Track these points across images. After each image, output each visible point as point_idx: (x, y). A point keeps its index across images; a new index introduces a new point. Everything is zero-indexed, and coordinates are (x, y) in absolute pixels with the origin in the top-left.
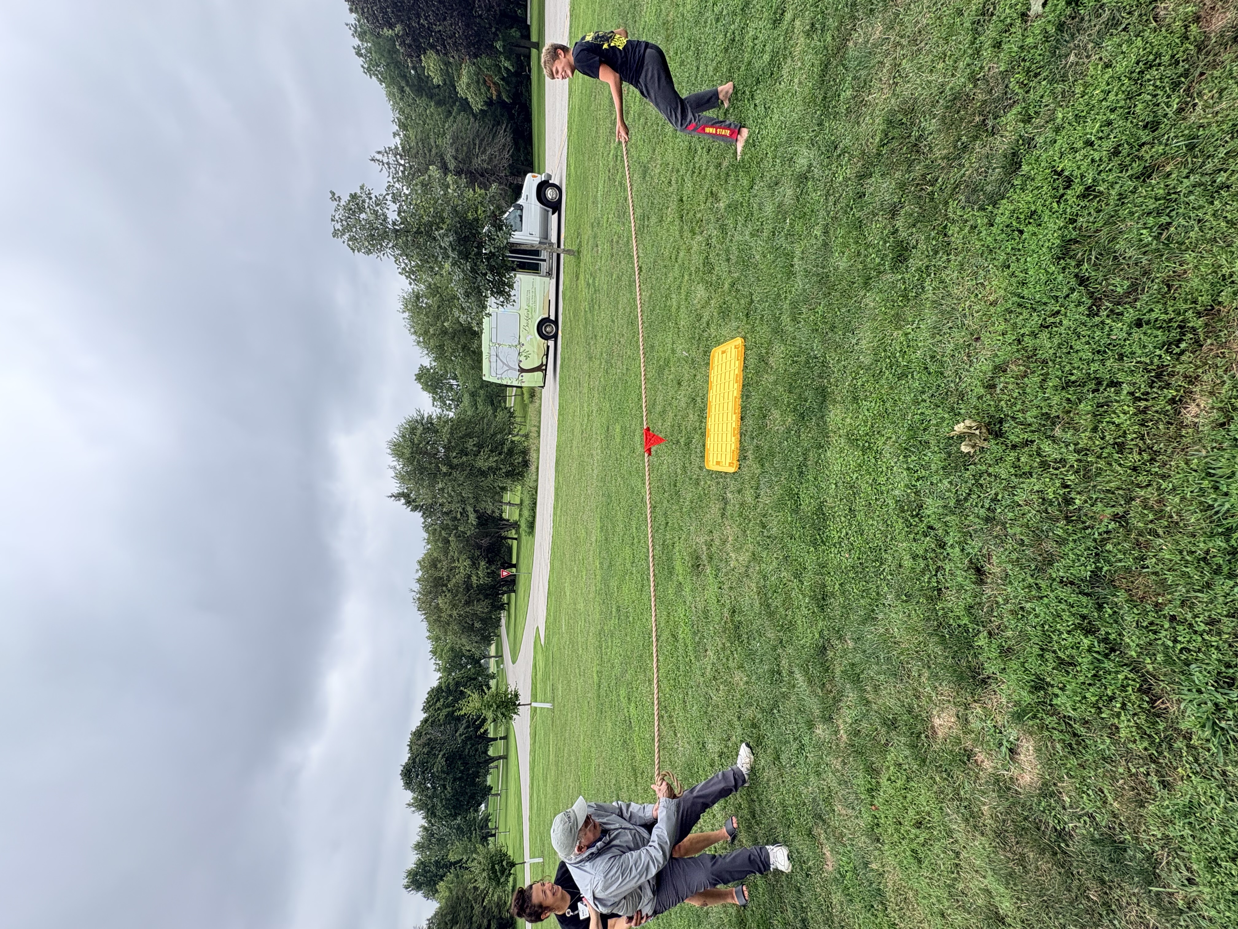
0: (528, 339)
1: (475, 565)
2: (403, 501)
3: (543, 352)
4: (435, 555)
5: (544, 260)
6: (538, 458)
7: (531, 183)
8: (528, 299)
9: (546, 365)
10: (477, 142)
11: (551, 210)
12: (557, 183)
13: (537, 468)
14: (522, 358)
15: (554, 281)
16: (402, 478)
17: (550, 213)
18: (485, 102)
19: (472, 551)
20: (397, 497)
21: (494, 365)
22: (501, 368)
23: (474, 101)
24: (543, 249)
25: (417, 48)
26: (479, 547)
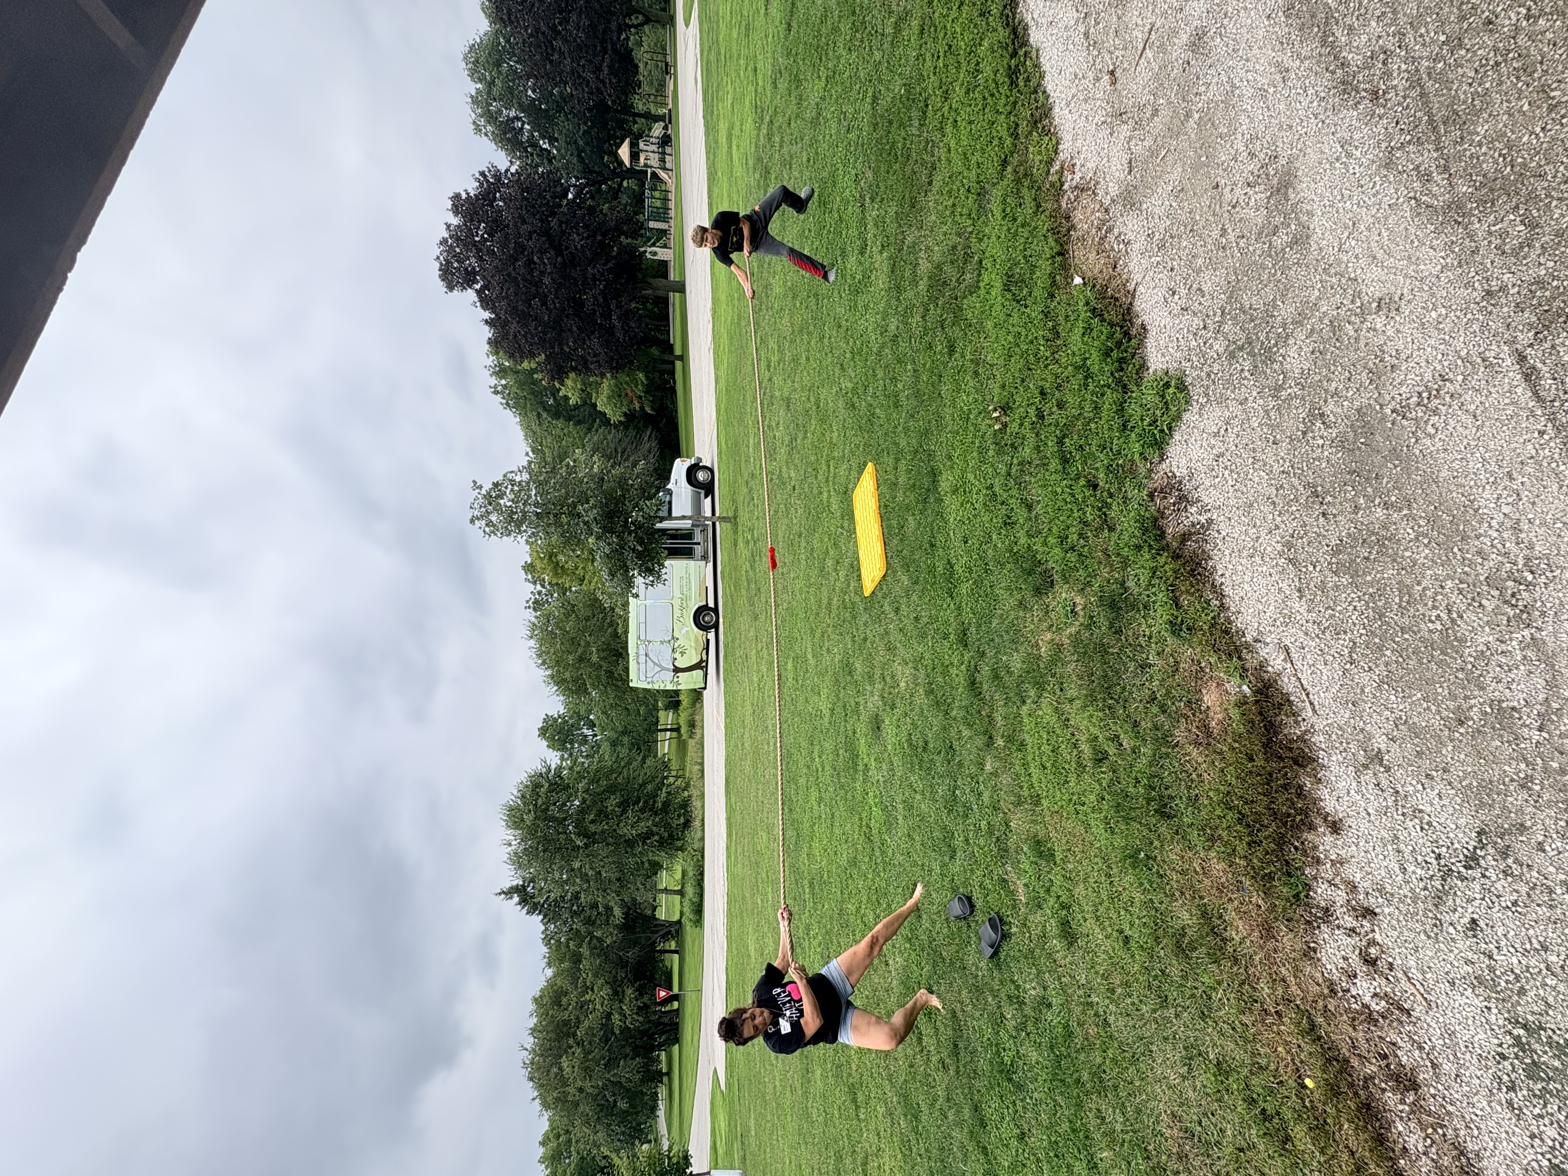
0: (683, 631)
1: (617, 995)
2: (516, 899)
3: (702, 646)
4: (559, 982)
5: (699, 544)
7: (680, 467)
8: (681, 587)
9: (707, 662)
10: (619, 450)
11: (703, 492)
12: (709, 465)
14: (677, 655)
15: (710, 565)
16: (518, 861)
17: (702, 496)
18: (625, 414)
19: (614, 972)
20: (508, 893)
21: (642, 667)
22: (652, 670)
23: (615, 415)
24: (697, 532)
25: (559, 373)
26: (622, 964)
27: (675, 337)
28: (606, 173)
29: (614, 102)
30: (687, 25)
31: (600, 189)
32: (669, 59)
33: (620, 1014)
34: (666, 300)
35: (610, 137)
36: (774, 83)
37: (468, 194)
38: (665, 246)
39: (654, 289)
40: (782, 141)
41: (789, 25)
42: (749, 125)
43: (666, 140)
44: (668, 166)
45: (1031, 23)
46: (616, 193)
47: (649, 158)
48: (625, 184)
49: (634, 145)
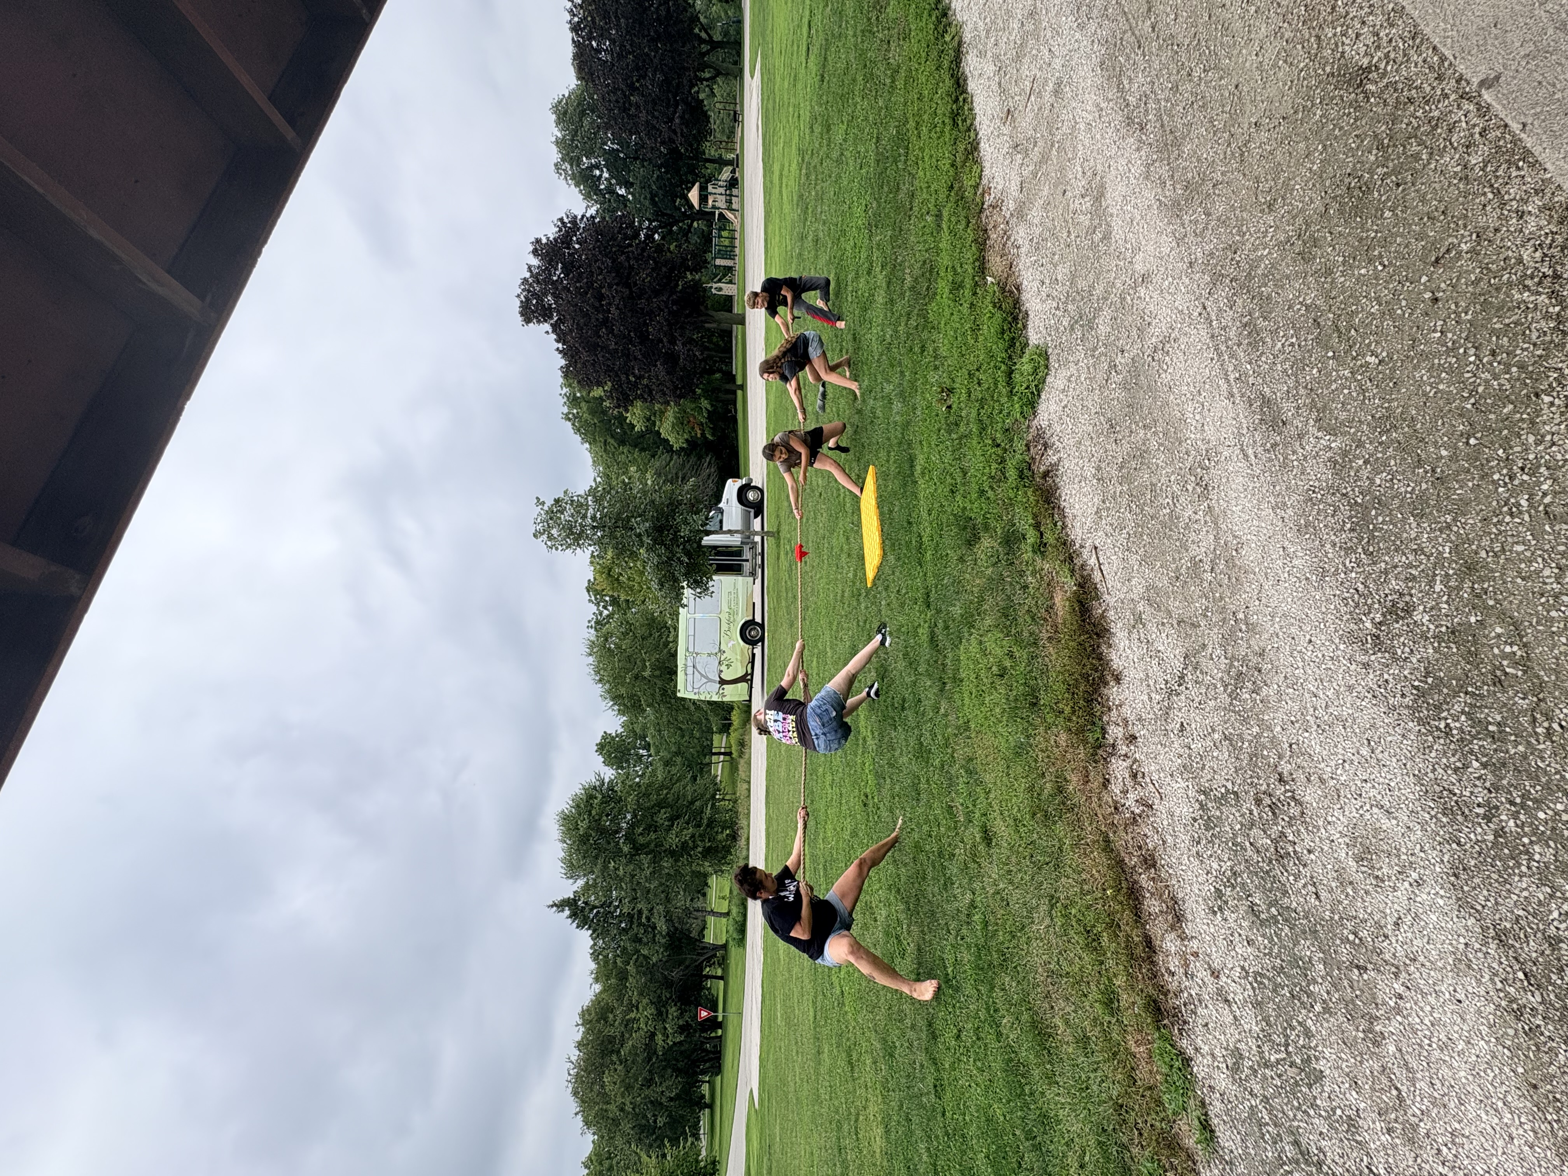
0: (730, 645)
2: (567, 912)
3: (747, 659)
4: (605, 1000)
5: (747, 561)
6: (749, 825)
7: (732, 487)
8: (729, 602)
9: (752, 674)
10: (680, 475)
11: (752, 511)
12: (760, 486)
13: (748, 839)
14: (724, 668)
15: (758, 581)
17: (752, 514)
18: (687, 440)
19: (659, 991)
20: (560, 905)
21: (690, 678)
22: (699, 681)
23: (676, 441)
24: (746, 549)
25: (624, 400)
26: (668, 984)
27: (737, 369)
28: (677, 214)
29: (687, 150)
30: (752, 77)
31: (671, 230)
32: (738, 108)
33: (663, 1035)
34: (730, 333)
35: (682, 182)
36: (811, 127)
37: (548, 239)
38: (731, 282)
39: (719, 322)
40: (817, 179)
41: (822, 76)
42: (794, 166)
43: (733, 183)
44: (734, 206)
45: (969, 75)
46: (686, 232)
47: (717, 199)
48: (695, 224)
49: (703, 189)
